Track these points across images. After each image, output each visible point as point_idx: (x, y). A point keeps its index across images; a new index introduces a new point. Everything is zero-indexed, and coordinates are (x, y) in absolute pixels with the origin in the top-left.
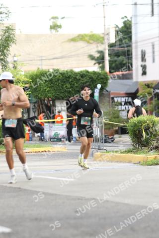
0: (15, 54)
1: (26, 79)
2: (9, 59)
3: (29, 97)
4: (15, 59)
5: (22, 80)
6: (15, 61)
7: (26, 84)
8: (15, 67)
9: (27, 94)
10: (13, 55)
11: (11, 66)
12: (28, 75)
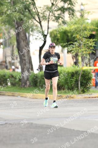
0: (82, 3)
1: (93, 27)
2: (77, 8)
3: (95, 44)
4: (82, 7)
5: (88, 28)
6: (82, 10)
7: (92, 31)
8: (82, 16)
9: (93, 41)
10: (80, 3)
11: (78, 14)
12: (95, 23)
